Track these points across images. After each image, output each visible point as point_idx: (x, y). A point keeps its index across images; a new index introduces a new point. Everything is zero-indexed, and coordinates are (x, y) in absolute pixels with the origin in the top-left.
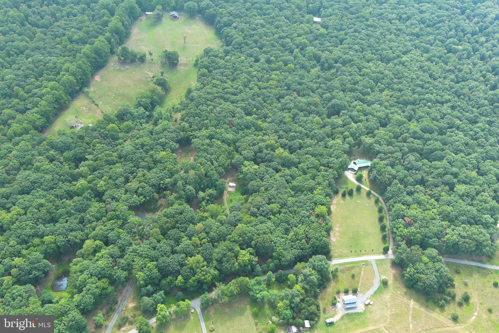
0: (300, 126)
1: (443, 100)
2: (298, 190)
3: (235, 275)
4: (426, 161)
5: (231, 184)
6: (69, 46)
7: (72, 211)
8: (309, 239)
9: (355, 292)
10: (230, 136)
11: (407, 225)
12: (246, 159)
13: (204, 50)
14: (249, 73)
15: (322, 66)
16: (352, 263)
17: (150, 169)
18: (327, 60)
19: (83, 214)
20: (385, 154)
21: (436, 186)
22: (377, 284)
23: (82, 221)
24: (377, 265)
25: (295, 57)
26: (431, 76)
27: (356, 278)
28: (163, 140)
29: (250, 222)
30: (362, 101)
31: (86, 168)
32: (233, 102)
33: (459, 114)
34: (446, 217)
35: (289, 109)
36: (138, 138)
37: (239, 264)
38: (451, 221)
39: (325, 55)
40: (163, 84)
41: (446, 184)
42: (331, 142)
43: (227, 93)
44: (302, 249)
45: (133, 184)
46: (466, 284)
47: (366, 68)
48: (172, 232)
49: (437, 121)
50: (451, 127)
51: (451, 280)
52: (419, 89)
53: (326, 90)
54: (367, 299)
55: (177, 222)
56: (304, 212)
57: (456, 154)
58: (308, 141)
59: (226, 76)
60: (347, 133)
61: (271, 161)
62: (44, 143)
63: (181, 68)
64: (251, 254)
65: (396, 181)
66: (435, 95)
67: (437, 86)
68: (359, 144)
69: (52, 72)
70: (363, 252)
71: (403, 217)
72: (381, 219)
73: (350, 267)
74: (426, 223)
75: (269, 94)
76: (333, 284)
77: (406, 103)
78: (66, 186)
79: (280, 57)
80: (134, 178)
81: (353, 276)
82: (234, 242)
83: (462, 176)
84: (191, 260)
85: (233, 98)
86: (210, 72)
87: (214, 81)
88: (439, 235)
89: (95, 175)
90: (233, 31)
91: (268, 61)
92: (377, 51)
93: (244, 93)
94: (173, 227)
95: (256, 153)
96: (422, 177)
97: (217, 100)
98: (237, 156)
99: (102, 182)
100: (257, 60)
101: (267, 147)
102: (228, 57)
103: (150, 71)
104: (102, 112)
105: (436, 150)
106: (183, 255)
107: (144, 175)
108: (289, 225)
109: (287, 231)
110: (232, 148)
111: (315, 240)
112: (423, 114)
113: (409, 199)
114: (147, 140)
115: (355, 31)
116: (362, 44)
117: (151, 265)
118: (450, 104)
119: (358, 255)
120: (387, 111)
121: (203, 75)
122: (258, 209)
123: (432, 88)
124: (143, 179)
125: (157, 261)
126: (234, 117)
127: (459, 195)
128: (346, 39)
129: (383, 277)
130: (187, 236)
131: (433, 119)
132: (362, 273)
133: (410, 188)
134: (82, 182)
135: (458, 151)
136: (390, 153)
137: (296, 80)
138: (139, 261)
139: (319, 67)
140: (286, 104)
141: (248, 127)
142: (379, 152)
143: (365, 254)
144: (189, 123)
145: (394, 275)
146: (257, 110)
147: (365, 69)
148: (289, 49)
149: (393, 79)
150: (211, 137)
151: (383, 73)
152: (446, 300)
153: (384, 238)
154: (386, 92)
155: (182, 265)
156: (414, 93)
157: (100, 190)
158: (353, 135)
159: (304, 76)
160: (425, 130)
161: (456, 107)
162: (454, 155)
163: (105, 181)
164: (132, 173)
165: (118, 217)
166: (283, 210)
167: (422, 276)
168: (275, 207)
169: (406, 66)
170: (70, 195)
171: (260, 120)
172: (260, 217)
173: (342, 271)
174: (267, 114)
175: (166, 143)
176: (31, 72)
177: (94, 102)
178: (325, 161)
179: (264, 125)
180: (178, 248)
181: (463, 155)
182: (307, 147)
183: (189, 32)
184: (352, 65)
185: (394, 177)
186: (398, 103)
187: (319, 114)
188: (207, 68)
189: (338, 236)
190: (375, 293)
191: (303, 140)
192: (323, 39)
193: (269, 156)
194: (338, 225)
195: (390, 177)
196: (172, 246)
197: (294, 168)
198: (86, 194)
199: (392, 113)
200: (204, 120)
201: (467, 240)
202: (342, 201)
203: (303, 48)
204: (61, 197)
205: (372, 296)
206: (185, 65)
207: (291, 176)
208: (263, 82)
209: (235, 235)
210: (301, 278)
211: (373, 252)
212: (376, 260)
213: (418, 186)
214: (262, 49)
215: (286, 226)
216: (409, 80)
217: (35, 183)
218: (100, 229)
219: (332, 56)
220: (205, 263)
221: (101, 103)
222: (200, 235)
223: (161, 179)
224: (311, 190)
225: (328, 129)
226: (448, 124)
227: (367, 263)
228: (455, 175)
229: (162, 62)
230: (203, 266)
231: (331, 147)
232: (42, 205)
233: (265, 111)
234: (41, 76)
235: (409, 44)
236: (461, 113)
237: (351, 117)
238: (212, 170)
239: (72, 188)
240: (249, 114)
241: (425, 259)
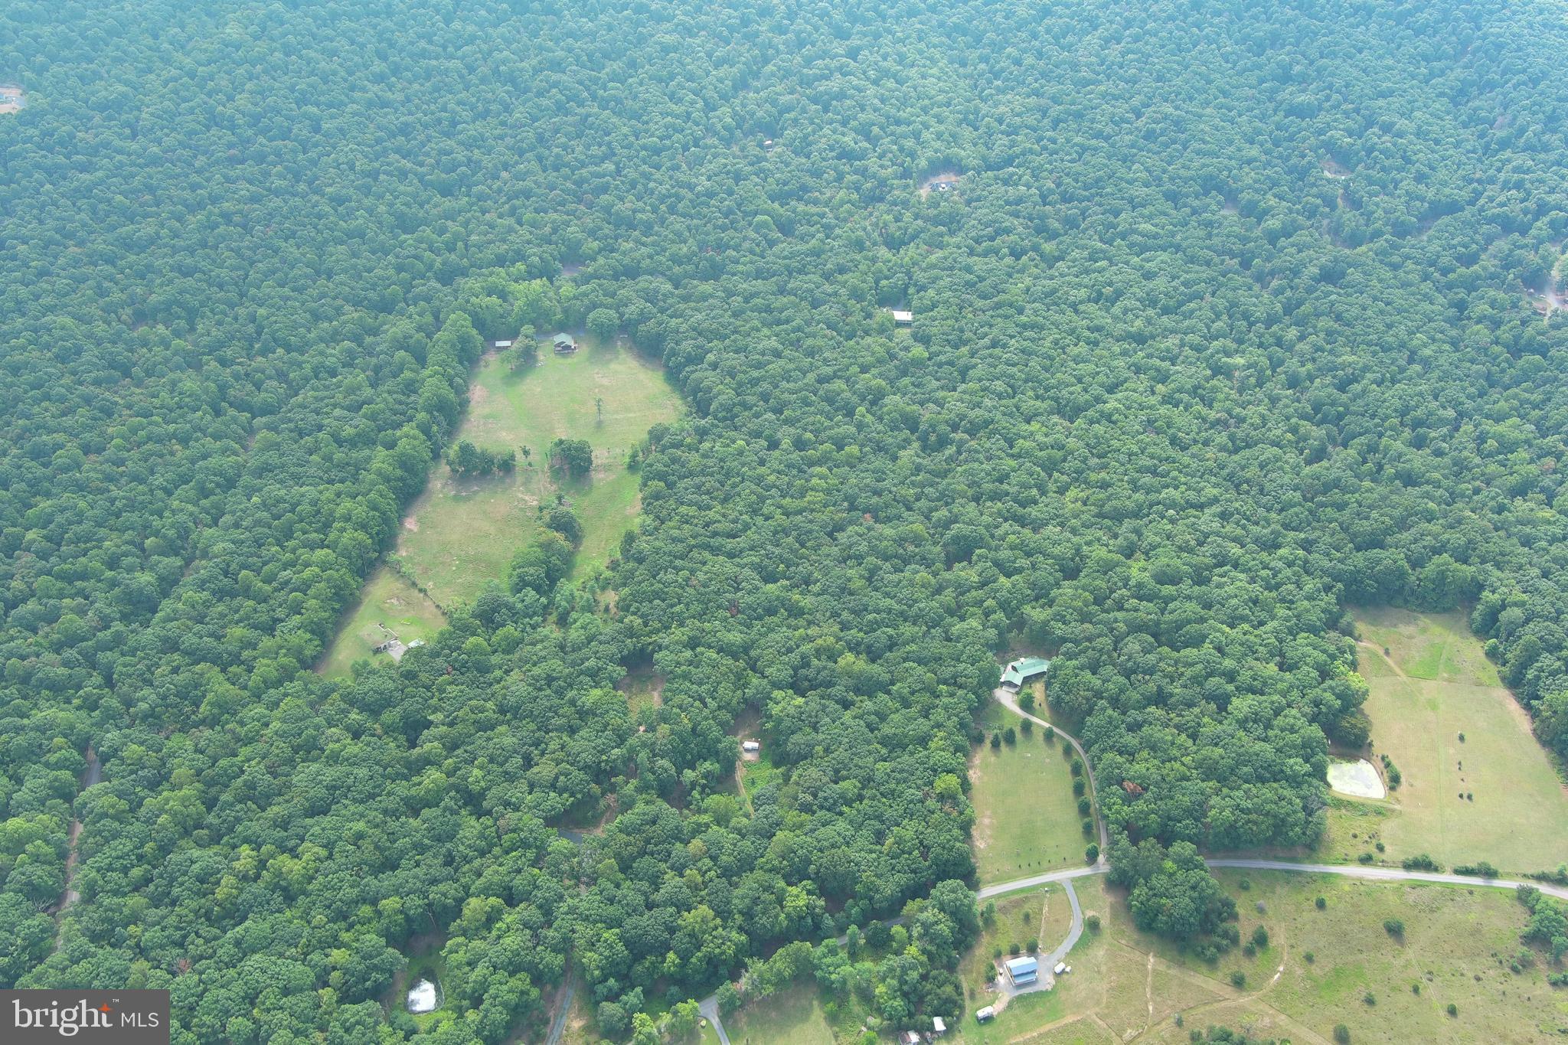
0: (887, 595)
1: (1203, 499)
2: (895, 745)
3: (782, 939)
4: (1166, 649)
5: (748, 744)
6: (339, 456)
7: (426, 841)
8: (928, 848)
9: (1032, 950)
10: (735, 637)
11: (1129, 799)
12: (777, 685)
13: (650, 432)
14: (759, 480)
15: (924, 439)
16: (1022, 890)
17: (572, 731)
18: (933, 427)
19: (448, 845)
20: (1077, 642)
21: (1190, 705)
22: (1076, 930)
23: (449, 861)
24: (1076, 888)
25: (860, 427)
26: (1174, 441)
27: (1034, 922)
28: (591, 663)
29: (801, 825)
30: (1022, 521)
31: (436, 744)
32: (731, 556)
33: (1239, 531)
34: (1210, 771)
35: (859, 558)
36: (535, 665)
37: (788, 916)
38: (1222, 780)
39: (927, 414)
40: (566, 526)
41: (1209, 698)
42: (958, 628)
43: (715, 534)
44: (914, 871)
45: (544, 770)
46: (1261, 910)
47: (1024, 438)
48: (643, 864)
49: (1191, 551)
50: (1221, 565)
51: (1228, 905)
52: (1147, 479)
53: (938, 499)
54: (1059, 961)
55: (648, 842)
56: (912, 793)
57: (1232, 626)
58: (907, 630)
59: (708, 493)
60: (990, 603)
61: (830, 684)
62: (335, 695)
63: (597, 477)
64: (809, 893)
65: (1103, 703)
66: (1183, 488)
67: (1188, 466)
68: (1021, 623)
69: (310, 523)
70: (1045, 864)
71: (1120, 782)
72: (1079, 790)
73: (1017, 902)
74: (1167, 787)
75: (810, 526)
76: (985, 938)
77: (1119, 516)
78: (402, 789)
79: (825, 429)
80: (543, 754)
81: (1027, 918)
82: (770, 871)
83: (1245, 676)
84: (689, 918)
85: (730, 544)
86: (670, 486)
87: (683, 509)
88: (1197, 811)
89: (457, 757)
90: (710, 373)
91: (800, 444)
92: (1047, 389)
93: (754, 529)
94: (643, 853)
95: (795, 669)
96: (1159, 686)
97: (695, 554)
98: (755, 681)
99: (476, 772)
100: (774, 445)
101: (818, 653)
102: (706, 445)
103: (528, 491)
104: (438, 606)
105: (1189, 622)
106: (672, 910)
107: (563, 747)
108: (883, 822)
109: (879, 837)
110: (742, 664)
111: (939, 850)
112: (1158, 539)
113: (1130, 740)
114: (556, 665)
115: (994, 344)
116: (1012, 377)
117: (609, 935)
118: (1216, 509)
119: (1035, 873)
120: (1076, 539)
121: (657, 496)
122: (815, 796)
123: (1175, 473)
124: (560, 755)
125: (620, 926)
126: (738, 589)
127: (1238, 721)
128: (974, 366)
129: (1090, 913)
130: (672, 868)
131: (1181, 549)
132: (1046, 909)
133: (1134, 715)
134: (433, 777)
135: (1237, 618)
136: (1089, 639)
137: (867, 486)
138: (583, 931)
139: (916, 445)
140: (850, 547)
141: (771, 611)
142: (1064, 640)
143: (1048, 870)
144: (641, 617)
145: (1112, 907)
146: (788, 567)
147: (1021, 441)
148: (843, 408)
149: (1086, 458)
150: (693, 644)
151: (1062, 447)
152: (1219, 948)
153: (1088, 830)
154: (1072, 493)
155: (672, 930)
156: (1136, 489)
157: (475, 788)
158: (1004, 606)
159: (884, 473)
160: (1162, 578)
161: (1232, 515)
162: (1227, 629)
163: (481, 768)
164: (536, 744)
165: (525, 844)
166: (867, 793)
167: (1164, 901)
168: (849, 786)
169: (1114, 423)
170: (414, 807)
171: (796, 591)
172: (820, 814)
173: (1004, 910)
174: (811, 574)
175: (599, 669)
176: (266, 530)
177: (414, 584)
178: (947, 672)
179: (807, 602)
180: (657, 897)
181: (1246, 627)
182: (905, 644)
183: (605, 382)
184: (994, 432)
185: (1099, 695)
186: (1101, 515)
187: (926, 562)
188: (661, 476)
189: (990, 837)
190: (1074, 948)
191: (896, 627)
192: (920, 373)
193: (824, 673)
194: (988, 813)
195: (1089, 694)
196: (644, 893)
197: (882, 697)
198: (447, 801)
199: (1089, 544)
200: (672, 606)
201: (1254, 817)
202: (993, 759)
203: (875, 399)
204: (395, 814)
205: (1068, 954)
206: (607, 468)
207: (876, 713)
208: (792, 497)
209: (771, 854)
210: (917, 930)
211: (1065, 863)
212: (1073, 880)
213: (1152, 709)
214: (781, 413)
215: (877, 825)
216: (1123, 458)
217: (335, 788)
218: (493, 872)
219: (945, 415)
220: (718, 921)
221: (431, 583)
222: (699, 864)
223: (602, 752)
224: (923, 741)
225: (948, 596)
226: (1214, 556)
227: (1053, 888)
228: (1231, 676)
229: (551, 467)
230: (716, 928)
231: (958, 639)
232: (360, 836)
233: (803, 568)
234: (289, 536)
235: (1120, 363)
236: (1244, 527)
237: (997, 564)
238: (706, 718)
239: (413, 791)
240: (770, 578)
241: (1169, 865)
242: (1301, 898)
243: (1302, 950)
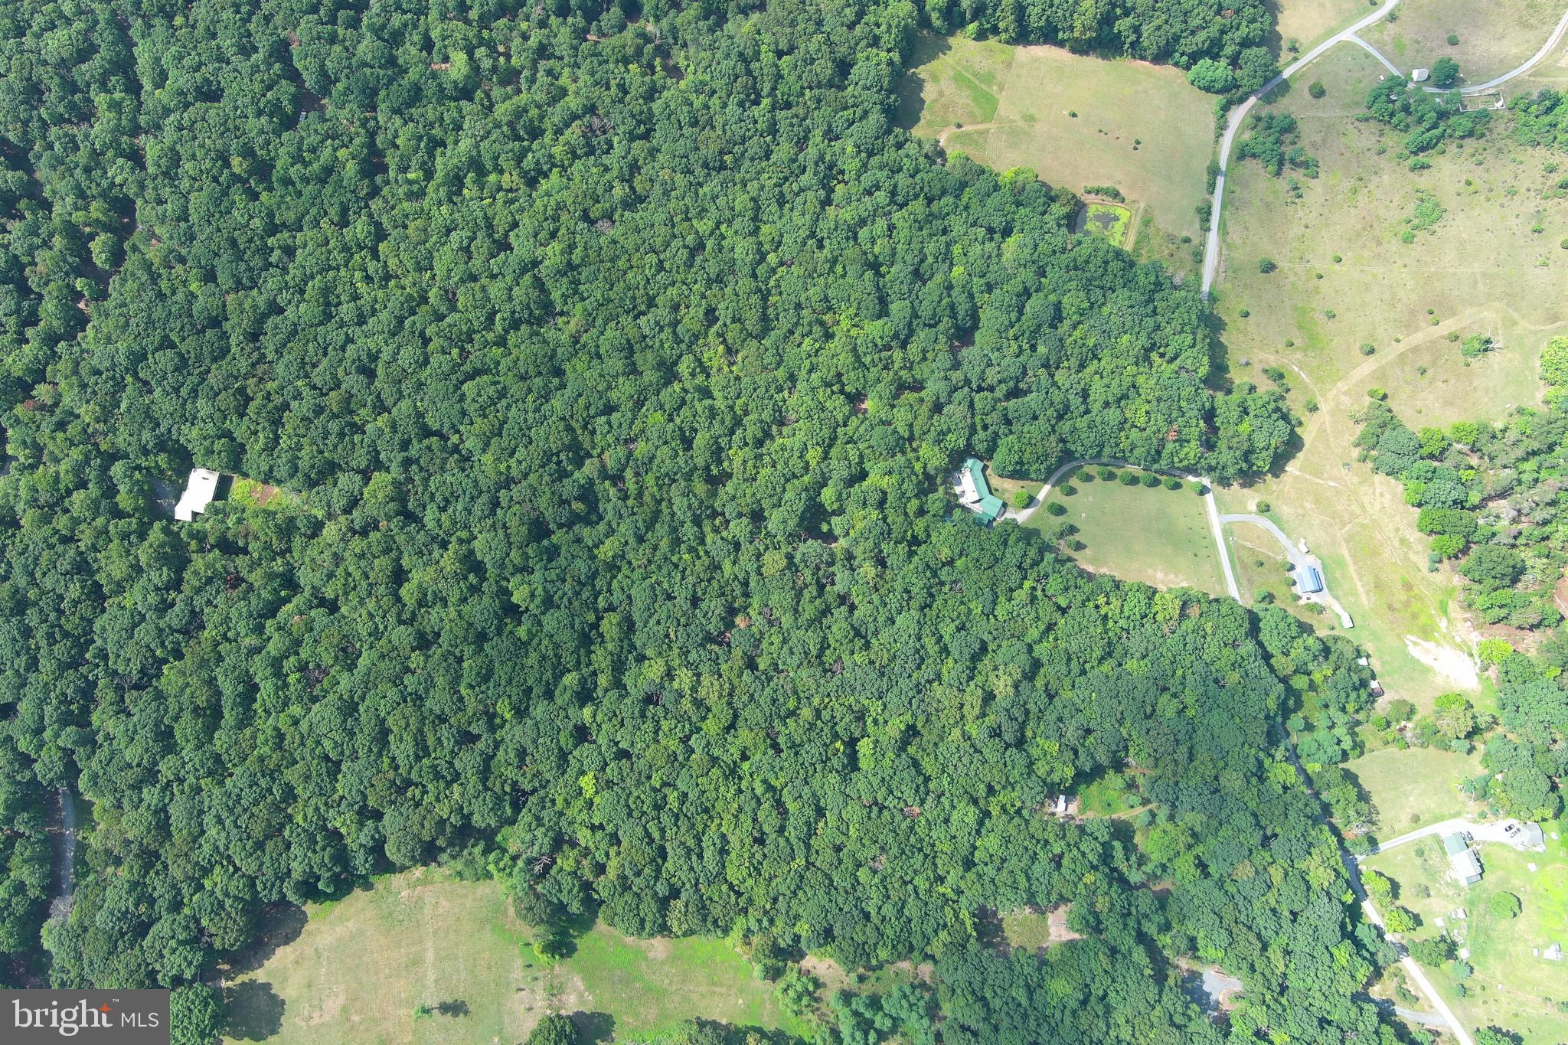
11: (1183, 439)
16: (1231, 561)
22: (1264, 523)
24: (1228, 512)
25: (549, 603)
27: (1261, 558)
41: (1053, 322)
46: (1247, 364)
54: (1296, 546)
60: (913, 505)
65: (1063, 427)
70: (1204, 533)
72: (1134, 481)
73: (1243, 567)
81: (1258, 563)
83: (1024, 277)
86: (677, 892)
87: (733, 874)
90: (390, 823)
91: (585, 695)
95: (1005, 745)
102: (583, 835)
110: (995, 808)
112: (812, 288)
113: (1109, 415)
119: (1214, 544)
123: (699, 229)
126: (886, 805)
129: (1253, 508)
132: (1248, 544)
143: (1209, 530)
145: (1243, 486)
146: (836, 738)
147: (612, 393)
153: (1173, 486)
167: (1273, 442)
173: (1254, 582)
183: (334, 1003)
189: (1176, 575)
190: (1282, 530)
194: (1150, 571)
202: (1089, 552)
205: (1288, 536)
206: (557, 989)
211: (1202, 514)
212: (1219, 511)
227: (1227, 532)
241: (1245, 428)
242: (1230, 327)
243: (1281, 347)
